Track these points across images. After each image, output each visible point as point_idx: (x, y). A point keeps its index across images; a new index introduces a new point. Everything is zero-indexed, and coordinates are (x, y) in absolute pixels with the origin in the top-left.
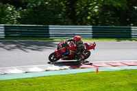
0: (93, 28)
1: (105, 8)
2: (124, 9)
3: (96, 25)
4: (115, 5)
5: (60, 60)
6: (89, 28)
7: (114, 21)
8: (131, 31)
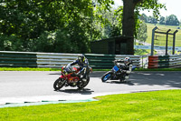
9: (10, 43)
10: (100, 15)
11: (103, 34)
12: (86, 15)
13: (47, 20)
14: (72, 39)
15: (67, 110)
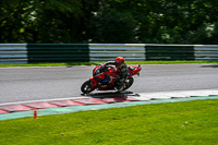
0: (27, 46)
1: (47, 15)
2: (77, 16)
3: (35, 42)
4: (62, 10)
5: (96, 91)
6: (22, 46)
7: (62, 35)
8: (89, 50)
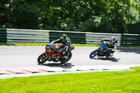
9: (66, 25)
10: (135, 4)
11: (137, 19)
12: (124, 4)
13: (94, 8)
14: (113, 22)
15: (109, 77)
